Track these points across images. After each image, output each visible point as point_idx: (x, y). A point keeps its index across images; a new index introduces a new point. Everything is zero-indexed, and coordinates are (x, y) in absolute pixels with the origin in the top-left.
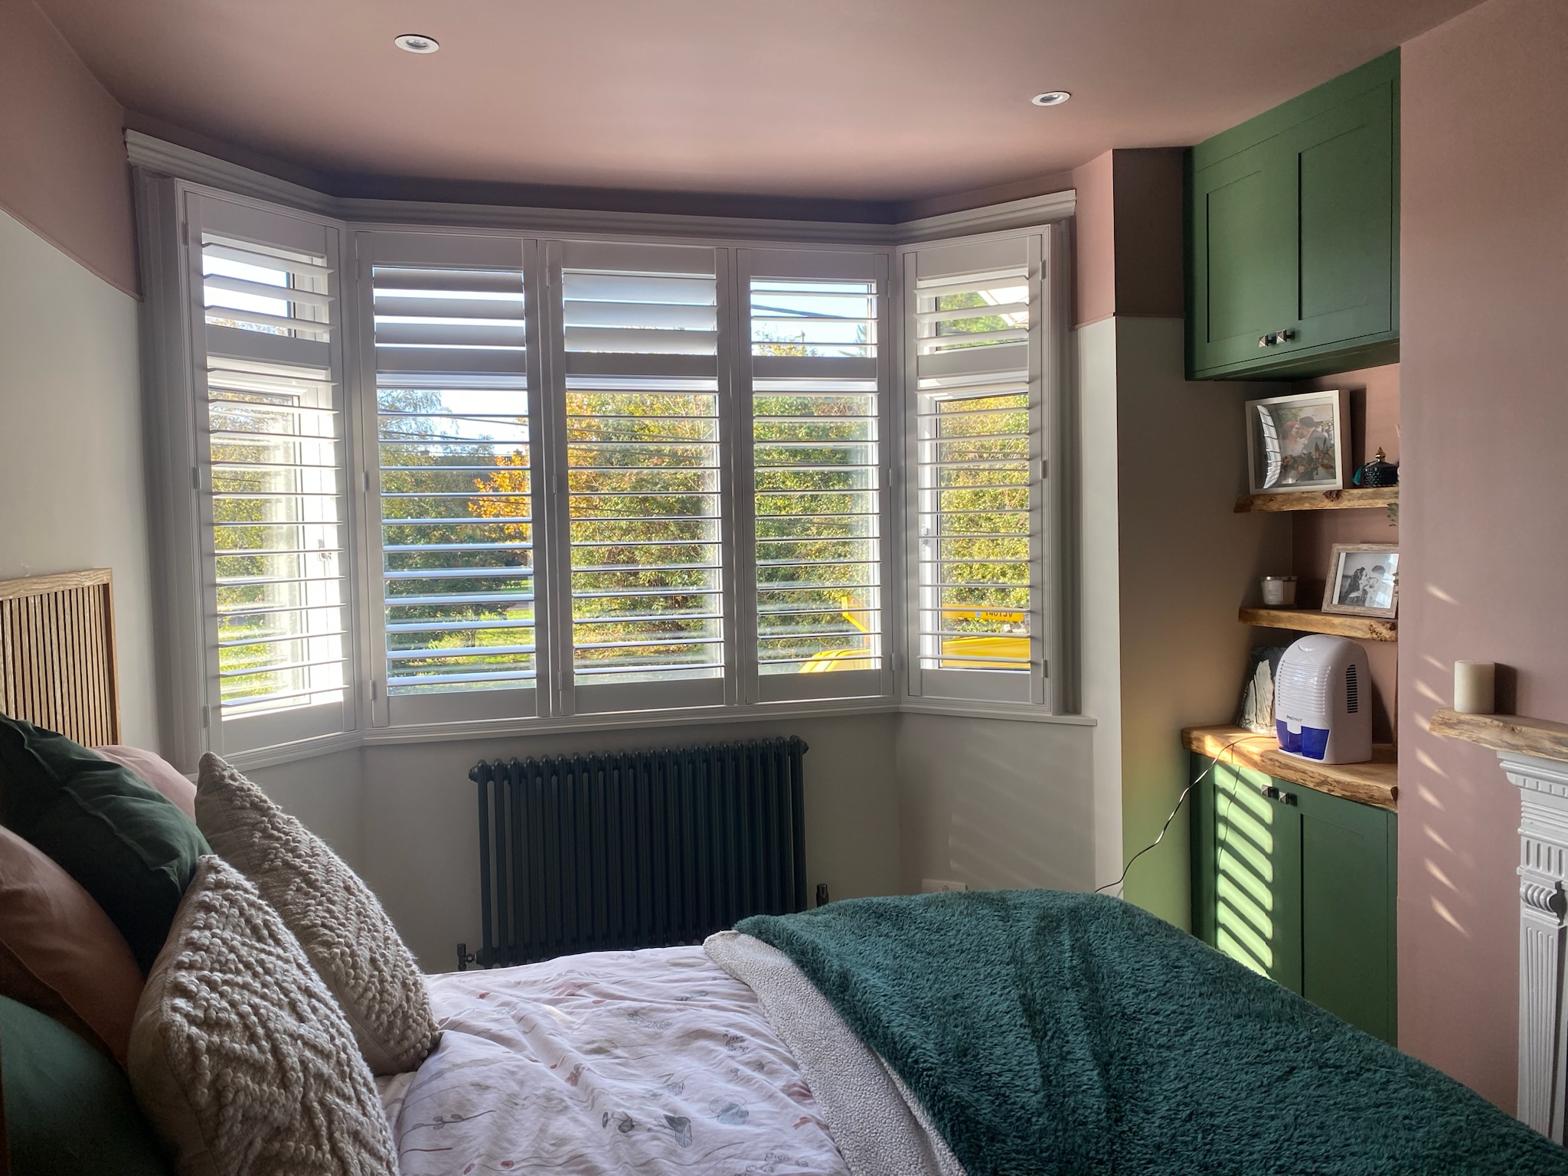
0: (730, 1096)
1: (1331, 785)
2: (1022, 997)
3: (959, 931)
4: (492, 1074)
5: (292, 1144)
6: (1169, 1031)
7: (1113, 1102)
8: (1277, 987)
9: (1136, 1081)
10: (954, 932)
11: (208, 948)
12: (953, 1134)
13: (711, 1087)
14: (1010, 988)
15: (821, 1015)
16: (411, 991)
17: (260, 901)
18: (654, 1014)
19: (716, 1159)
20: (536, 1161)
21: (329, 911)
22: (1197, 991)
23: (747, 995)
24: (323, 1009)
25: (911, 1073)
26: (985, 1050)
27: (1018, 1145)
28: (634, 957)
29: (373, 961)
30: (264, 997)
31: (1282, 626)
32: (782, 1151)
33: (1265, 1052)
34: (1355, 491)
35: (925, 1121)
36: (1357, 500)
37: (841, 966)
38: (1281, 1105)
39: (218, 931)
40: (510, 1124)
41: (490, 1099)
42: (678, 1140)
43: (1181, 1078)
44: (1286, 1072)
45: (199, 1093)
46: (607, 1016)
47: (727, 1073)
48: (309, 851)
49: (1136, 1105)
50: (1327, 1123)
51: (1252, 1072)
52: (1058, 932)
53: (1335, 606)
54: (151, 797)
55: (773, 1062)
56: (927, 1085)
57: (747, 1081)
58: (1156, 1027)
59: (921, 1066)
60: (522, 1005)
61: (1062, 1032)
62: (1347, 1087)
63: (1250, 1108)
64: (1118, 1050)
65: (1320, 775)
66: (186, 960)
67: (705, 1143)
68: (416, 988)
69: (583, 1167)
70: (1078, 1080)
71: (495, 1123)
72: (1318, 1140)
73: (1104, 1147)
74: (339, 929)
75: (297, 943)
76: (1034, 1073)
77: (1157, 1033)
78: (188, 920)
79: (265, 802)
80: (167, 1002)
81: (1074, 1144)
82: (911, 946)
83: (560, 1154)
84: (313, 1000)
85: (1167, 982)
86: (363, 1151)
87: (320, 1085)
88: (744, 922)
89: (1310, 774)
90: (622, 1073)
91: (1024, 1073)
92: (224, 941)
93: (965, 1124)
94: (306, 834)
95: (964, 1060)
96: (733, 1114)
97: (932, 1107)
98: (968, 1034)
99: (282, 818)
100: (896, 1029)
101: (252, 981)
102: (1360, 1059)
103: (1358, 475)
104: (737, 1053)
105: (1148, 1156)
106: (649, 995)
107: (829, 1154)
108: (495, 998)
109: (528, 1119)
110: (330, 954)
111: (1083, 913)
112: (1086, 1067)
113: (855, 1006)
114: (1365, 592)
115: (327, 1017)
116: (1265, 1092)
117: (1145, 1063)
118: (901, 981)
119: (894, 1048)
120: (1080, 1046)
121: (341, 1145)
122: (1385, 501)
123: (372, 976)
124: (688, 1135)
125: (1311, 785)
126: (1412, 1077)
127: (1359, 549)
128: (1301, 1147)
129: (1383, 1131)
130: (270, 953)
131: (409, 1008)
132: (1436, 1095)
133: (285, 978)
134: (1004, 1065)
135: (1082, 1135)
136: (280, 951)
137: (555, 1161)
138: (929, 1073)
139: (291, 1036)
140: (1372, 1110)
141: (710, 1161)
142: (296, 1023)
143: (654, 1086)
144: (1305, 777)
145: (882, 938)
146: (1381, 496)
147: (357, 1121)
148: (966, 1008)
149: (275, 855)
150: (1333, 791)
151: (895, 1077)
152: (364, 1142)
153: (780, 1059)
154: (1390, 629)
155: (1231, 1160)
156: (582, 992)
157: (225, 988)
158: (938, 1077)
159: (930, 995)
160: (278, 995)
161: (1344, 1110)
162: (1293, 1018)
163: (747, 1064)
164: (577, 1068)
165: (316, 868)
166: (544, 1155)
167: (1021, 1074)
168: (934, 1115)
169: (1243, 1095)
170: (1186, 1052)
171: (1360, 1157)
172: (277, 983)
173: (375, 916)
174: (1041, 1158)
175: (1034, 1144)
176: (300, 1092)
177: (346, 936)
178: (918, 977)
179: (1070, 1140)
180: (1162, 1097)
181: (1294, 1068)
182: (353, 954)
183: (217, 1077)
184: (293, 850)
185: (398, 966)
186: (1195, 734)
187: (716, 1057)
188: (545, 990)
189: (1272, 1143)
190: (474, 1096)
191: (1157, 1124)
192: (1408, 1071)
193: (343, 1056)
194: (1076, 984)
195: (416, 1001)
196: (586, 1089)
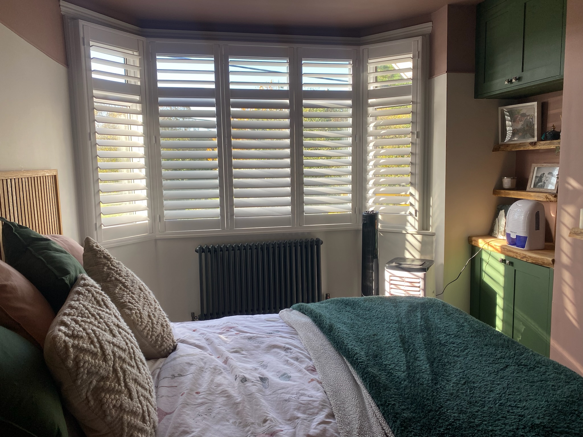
0: (285, 370)
1: (527, 258)
2: (401, 336)
3: (377, 310)
4: (194, 359)
5: (108, 383)
6: (458, 350)
7: (435, 377)
8: (503, 334)
9: (444, 369)
10: (375, 311)
11: (77, 308)
12: (370, 387)
13: (277, 366)
14: (396, 333)
15: (322, 341)
16: (165, 328)
17: (101, 292)
18: (257, 338)
19: (278, 394)
20: (208, 392)
21: (132, 297)
22: (470, 335)
23: (294, 333)
24: (124, 333)
25: (355, 363)
26: (384, 355)
27: (395, 392)
28: (252, 317)
29: (149, 316)
30: (98, 327)
31: (510, 196)
32: (302, 391)
33: (496, 359)
34: (542, 142)
35: (359, 381)
36: (543, 145)
37: (330, 322)
38: (502, 380)
39: (82, 302)
40: (200, 378)
41: (193, 369)
42: (263, 386)
43: (462, 368)
44: (504, 367)
45: (69, 362)
46: (240, 339)
47: (284, 361)
48: (126, 275)
49: (443, 378)
50: (521, 387)
51: (491, 367)
52: (416, 312)
53: (532, 188)
54: (62, 252)
55: (302, 358)
56: (361, 368)
57: (292, 364)
58: (453, 348)
59: (359, 361)
60: (208, 334)
61: (415, 349)
62: (529, 373)
63: (489, 380)
64: (437, 357)
65: (523, 254)
66: (68, 312)
67: (274, 388)
68: (167, 327)
69: (226, 395)
70: (421, 368)
71: (194, 378)
72: (516, 394)
73: (430, 393)
74: (135, 304)
75: (116, 308)
76: (404, 365)
77: (453, 351)
78: (71, 297)
79: (109, 256)
80: (57, 327)
81: (418, 392)
82: (358, 316)
83: (218, 390)
84: (120, 329)
85: (458, 331)
86: (138, 386)
87: (121, 361)
88: (295, 306)
89: (520, 254)
90: (244, 360)
91: (400, 365)
92: (84, 306)
93: (375, 383)
94: (125, 268)
95: (376, 359)
96: (285, 377)
97: (362, 376)
98: (378, 349)
99: (116, 262)
100: (350, 347)
101: (94, 321)
102: (535, 363)
103: (543, 136)
104: (289, 354)
105: (447, 398)
106: (257, 332)
107: (321, 393)
108: (199, 331)
109: (207, 376)
110: (131, 313)
111: (426, 305)
112: (424, 363)
113: (334, 337)
114: (544, 183)
115: (125, 336)
116: (496, 374)
117: (448, 362)
118: (353, 329)
119: (349, 354)
120: (422, 355)
121: (129, 384)
122: (554, 146)
123: (148, 322)
124: (267, 384)
125: (519, 258)
126: (555, 370)
127: (543, 166)
128: (509, 396)
129: (543, 391)
130: (103, 311)
131: (164, 334)
132: (565, 377)
133: (108, 320)
134: (391, 361)
135: (421, 389)
136: (108, 310)
137: (216, 392)
138: (362, 363)
139: (109, 342)
140: (539, 383)
141: (275, 394)
142: (112, 338)
143: (256, 365)
144: (517, 255)
145: (347, 313)
146: (553, 144)
147: (136, 375)
148: (378, 339)
149: (112, 276)
150: (528, 260)
151: (349, 365)
152: (139, 383)
153: (305, 357)
154: (554, 197)
155: (480, 400)
156: (232, 330)
157: (82, 323)
158: (365, 365)
159: (364, 334)
160: (105, 327)
161: (528, 382)
162: (508, 346)
163: (292, 358)
164: (227, 358)
165: (128, 281)
166: (212, 390)
167: (398, 365)
168: (363, 380)
169: (487, 375)
170: (464, 358)
171: (534, 401)
172: (105, 322)
173: (151, 299)
174: (404, 397)
175: (402, 392)
176: (112, 363)
177: (138, 306)
178: (360, 327)
179: (416, 391)
180: (454, 375)
181: (508, 366)
182: (140, 313)
183: (76, 357)
184: (119, 274)
185: (160, 318)
186: (474, 238)
187: (280, 355)
188: (218, 329)
189: (498, 394)
190: (187, 367)
191: (451, 386)
192: (554, 367)
193: (131, 350)
194: (422, 332)
195: (167, 332)
196: (230, 366)
